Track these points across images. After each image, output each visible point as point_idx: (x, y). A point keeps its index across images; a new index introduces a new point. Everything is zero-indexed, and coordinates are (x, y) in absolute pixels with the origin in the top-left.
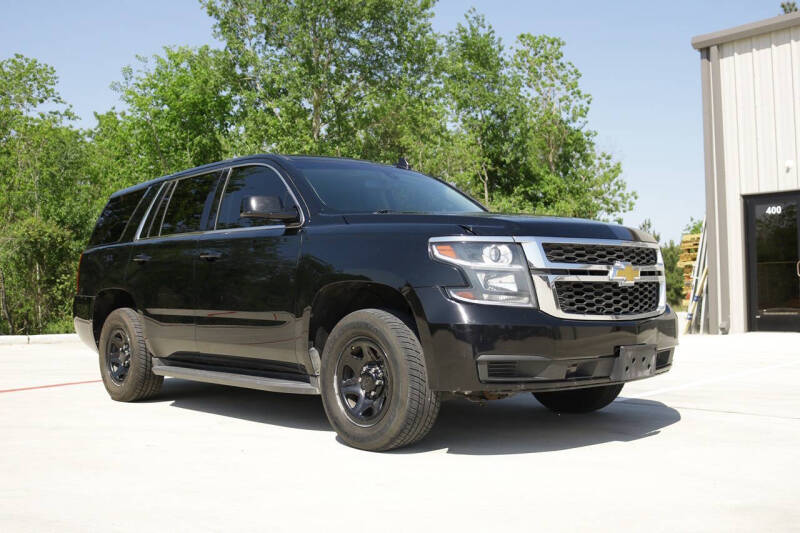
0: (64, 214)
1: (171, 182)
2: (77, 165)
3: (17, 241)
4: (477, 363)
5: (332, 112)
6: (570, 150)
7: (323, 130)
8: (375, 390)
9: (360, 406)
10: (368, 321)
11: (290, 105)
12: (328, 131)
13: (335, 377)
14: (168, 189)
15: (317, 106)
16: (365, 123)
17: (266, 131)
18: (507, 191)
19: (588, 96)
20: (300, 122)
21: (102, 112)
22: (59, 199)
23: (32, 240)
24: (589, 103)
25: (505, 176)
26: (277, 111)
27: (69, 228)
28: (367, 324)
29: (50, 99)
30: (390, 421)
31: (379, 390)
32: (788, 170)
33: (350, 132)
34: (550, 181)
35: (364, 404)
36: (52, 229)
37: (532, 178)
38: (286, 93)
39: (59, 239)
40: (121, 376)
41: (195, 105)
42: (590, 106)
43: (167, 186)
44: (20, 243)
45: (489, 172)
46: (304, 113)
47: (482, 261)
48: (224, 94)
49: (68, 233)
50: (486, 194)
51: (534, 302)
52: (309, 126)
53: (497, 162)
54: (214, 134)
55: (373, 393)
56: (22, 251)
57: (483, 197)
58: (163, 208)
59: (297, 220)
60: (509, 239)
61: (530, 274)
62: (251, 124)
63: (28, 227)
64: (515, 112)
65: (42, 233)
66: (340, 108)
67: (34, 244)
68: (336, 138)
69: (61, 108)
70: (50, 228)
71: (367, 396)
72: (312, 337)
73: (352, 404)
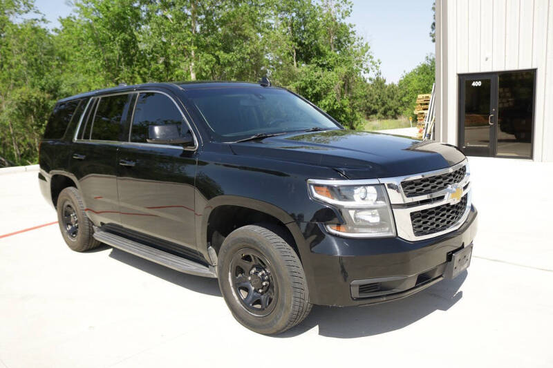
0: (43, 84)
1: (96, 98)
2: (51, 53)
3: (15, 102)
4: (350, 286)
5: (203, 16)
6: (341, 37)
7: (198, 28)
8: (262, 289)
9: (251, 297)
10: (256, 240)
11: (177, 13)
12: (201, 28)
13: (230, 274)
14: (94, 103)
15: (194, 13)
16: (223, 22)
17: (164, 29)
18: (307, 61)
19: (350, 3)
20: (184, 24)
21: (64, 17)
22: (40, 74)
23: (24, 102)
24: (351, 7)
25: (306, 53)
26: (169, 16)
27: (48, 92)
28: (255, 242)
29: (32, 11)
30: (277, 319)
31: (265, 288)
32: (487, 59)
33: (214, 29)
34: (331, 55)
35: (254, 297)
36: (36, 94)
37: (320, 54)
38: (174, 5)
39: (42, 100)
40: (74, 232)
41: (118, 14)
42: (352, 9)
43: (92, 102)
44: (17, 104)
45: (296, 50)
46: (185, 17)
47: (353, 200)
48: (136, 5)
49: (47, 95)
50: (295, 63)
51: (394, 231)
52: (189, 26)
53: (301, 44)
54: (132, 31)
55: (260, 291)
56: (20, 108)
57: (293, 64)
58: (92, 115)
59: (192, 144)
60: (375, 181)
61: (392, 209)
62: (155, 26)
63: (21, 93)
64: (310, 14)
65: (30, 97)
66: (208, 14)
67: (27, 103)
68: (206, 32)
69: (39, 17)
70: (35, 93)
71: (256, 291)
72: (209, 239)
73: (244, 294)
